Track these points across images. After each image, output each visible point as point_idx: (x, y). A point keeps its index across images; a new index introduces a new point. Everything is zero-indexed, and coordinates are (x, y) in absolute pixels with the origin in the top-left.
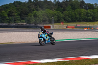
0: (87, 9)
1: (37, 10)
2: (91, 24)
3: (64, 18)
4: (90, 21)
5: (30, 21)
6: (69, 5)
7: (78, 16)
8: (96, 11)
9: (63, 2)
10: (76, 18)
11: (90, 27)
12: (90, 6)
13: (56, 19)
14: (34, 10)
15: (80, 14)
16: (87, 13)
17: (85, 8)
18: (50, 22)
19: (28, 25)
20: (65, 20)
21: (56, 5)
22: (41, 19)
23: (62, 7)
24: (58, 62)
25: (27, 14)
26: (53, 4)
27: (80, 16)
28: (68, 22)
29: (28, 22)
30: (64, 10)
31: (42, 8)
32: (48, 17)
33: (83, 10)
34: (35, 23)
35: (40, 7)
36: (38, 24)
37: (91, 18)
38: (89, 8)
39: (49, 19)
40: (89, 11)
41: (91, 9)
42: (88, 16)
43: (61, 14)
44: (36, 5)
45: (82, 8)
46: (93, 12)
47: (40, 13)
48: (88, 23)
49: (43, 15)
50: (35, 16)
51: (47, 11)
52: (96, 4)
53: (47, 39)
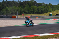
0: (38, 6)
1: (8, 7)
2: (40, 15)
3: (24, 12)
4: (40, 13)
5: (4, 14)
6: (27, 4)
7: (33, 11)
8: (43, 7)
9: (24, 2)
10: (31, 11)
11: (39, 17)
12: (40, 5)
13: (19, 12)
14: (6, 7)
15: (34, 9)
16: (38, 9)
17: (37, 6)
18: (16, 14)
19: (2, 16)
20: (24, 13)
21: (19, 4)
22: (10, 12)
23: (23, 5)
24: (20, 38)
25: (2, 10)
26: (17, 3)
27: (34, 10)
28: (26, 14)
29: (3, 14)
30: (24, 7)
31: (11, 6)
32: (15, 11)
33: (35, 7)
34: (7, 15)
35: (9, 5)
36: (8, 15)
37: (40, 11)
38: (39, 6)
39: (15, 12)
40: (39, 7)
41: (40, 6)
42: (39, 10)
43: (22, 9)
44: (7, 4)
45: (35, 6)
46: (41, 8)
47: (10, 8)
48: (38, 15)
49: (11, 10)
50: (7, 10)
51: (14, 7)
52: (43, 3)
53: (30, 23)
